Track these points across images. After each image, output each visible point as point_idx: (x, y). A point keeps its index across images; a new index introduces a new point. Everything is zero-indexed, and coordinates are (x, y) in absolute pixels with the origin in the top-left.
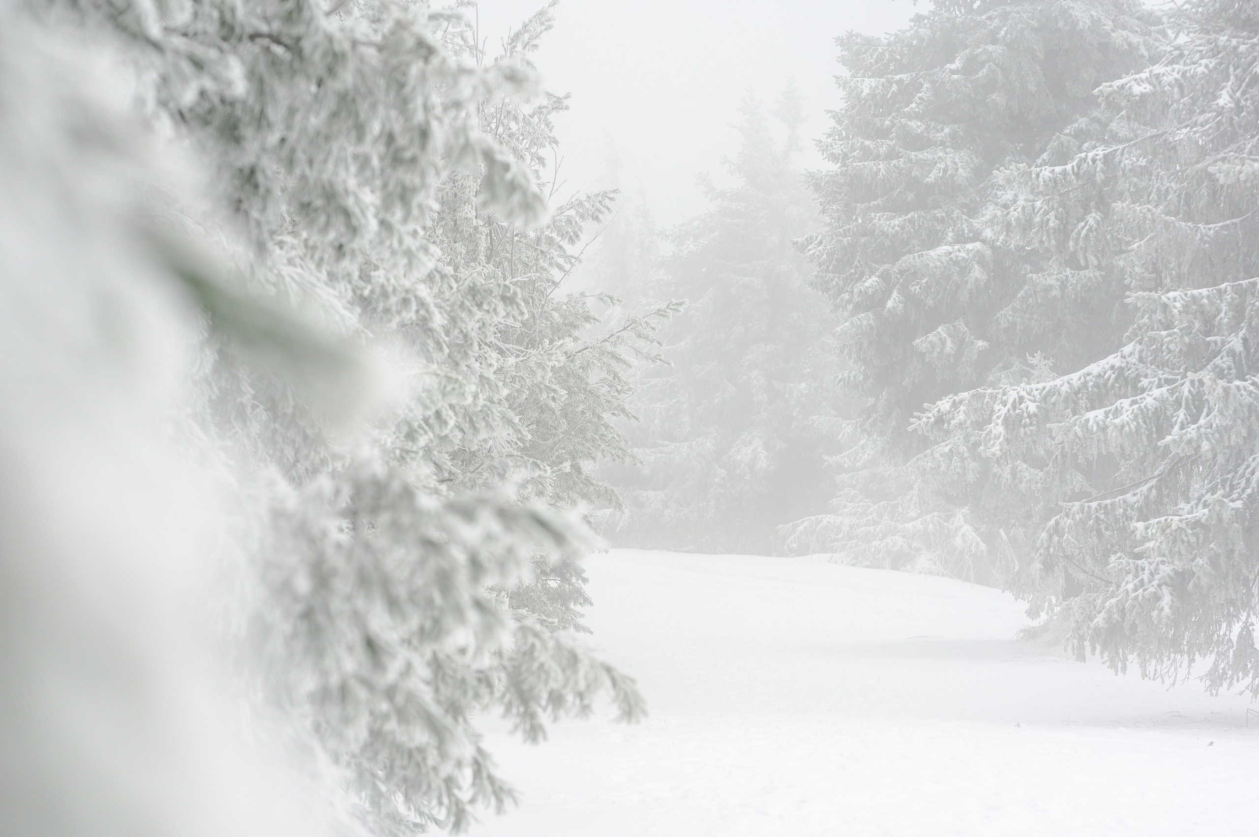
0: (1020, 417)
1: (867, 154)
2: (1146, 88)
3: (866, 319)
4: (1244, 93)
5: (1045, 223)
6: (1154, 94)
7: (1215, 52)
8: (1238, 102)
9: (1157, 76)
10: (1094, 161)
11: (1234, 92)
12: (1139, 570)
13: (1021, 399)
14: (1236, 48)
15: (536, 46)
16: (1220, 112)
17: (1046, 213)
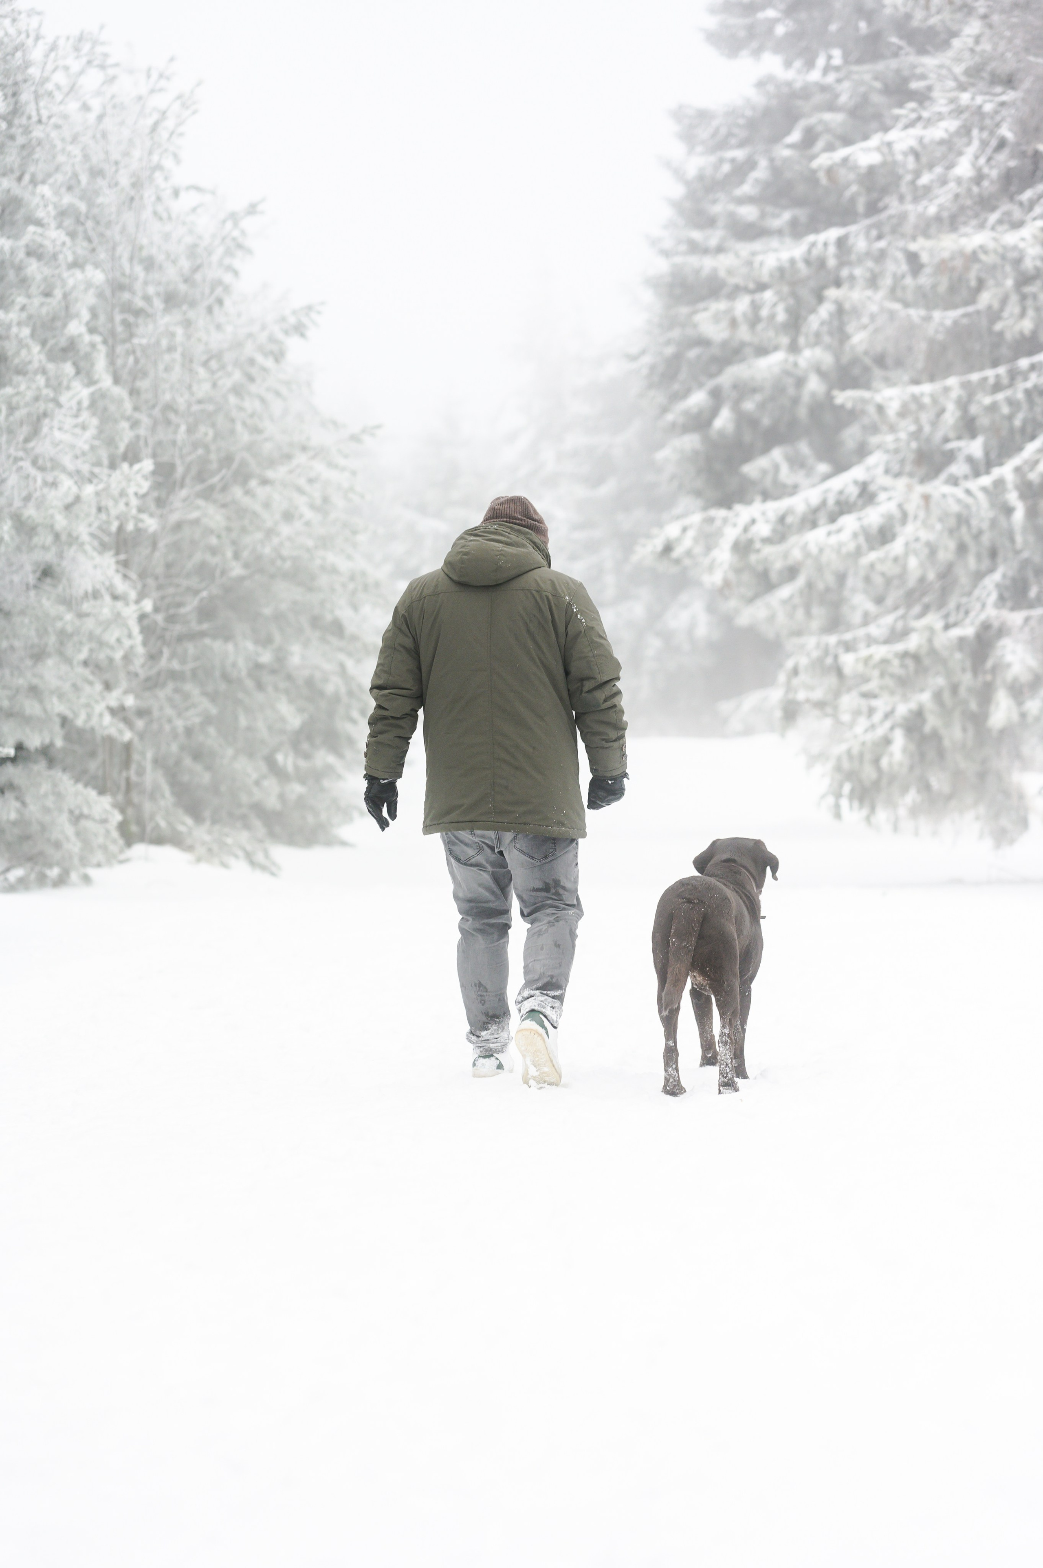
0: (750, 542)
1: (694, 248)
2: (875, 158)
3: (691, 442)
4: (989, 159)
5: (772, 317)
6: (884, 164)
7: (959, 111)
8: (979, 170)
9: (889, 145)
10: (826, 244)
11: (977, 157)
12: (871, 711)
13: (753, 521)
14: (980, 107)
15: (181, 135)
16: (959, 181)
17: (775, 305)
